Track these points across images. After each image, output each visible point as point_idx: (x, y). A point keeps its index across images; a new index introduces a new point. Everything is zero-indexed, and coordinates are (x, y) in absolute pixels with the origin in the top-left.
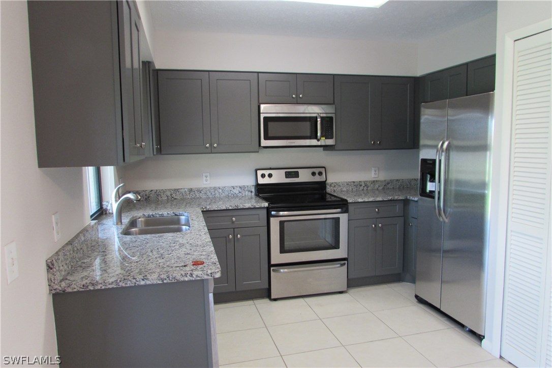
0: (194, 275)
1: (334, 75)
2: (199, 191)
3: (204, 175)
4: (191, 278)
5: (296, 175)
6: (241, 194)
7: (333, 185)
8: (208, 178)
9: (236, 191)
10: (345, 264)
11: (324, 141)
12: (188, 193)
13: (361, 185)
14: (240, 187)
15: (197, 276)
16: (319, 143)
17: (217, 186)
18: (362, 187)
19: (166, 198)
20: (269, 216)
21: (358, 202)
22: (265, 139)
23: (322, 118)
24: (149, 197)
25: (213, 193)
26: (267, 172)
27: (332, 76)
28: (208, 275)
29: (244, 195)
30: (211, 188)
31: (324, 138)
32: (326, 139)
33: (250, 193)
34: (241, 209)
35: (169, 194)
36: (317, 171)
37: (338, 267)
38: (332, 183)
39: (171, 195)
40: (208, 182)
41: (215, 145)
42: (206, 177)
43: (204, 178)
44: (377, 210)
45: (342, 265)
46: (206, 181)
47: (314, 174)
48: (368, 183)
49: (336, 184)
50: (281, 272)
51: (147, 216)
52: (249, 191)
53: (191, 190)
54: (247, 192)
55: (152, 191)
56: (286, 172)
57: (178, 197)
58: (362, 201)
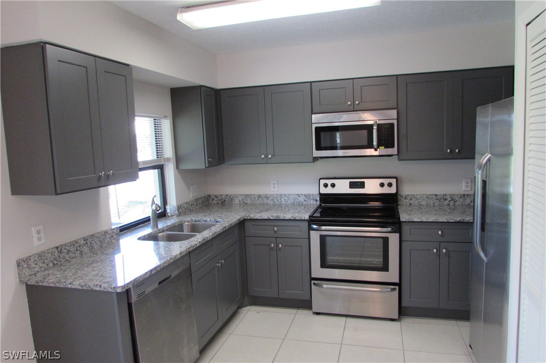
0: (102, 287)
1: (397, 76)
2: (267, 197)
3: (272, 182)
4: (101, 289)
5: (362, 185)
6: (306, 202)
7: (409, 198)
8: (276, 186)
9: (302, 199)
10: (395, 289)
11: (382, 151)
12: (257, 199)
13: (446, 199)
14: (305, 196)
15: (104, 288)
16: (377, 153)
17: (283, 193)
18: (447, 201)
19: (238, 203)
20: (310, 229)
21: (414, 222)
22: (317, 149)
23: (379, 125)
24: (224, 201)
25: (280, 200)
26: (329, 182)
27: (396, 77)
28: (111, 288)
29: (309, 203)
30: (277, 194)
31: (383, 147)
32: (385, 148)
33: (315, 202)
34: (281, 220)
35: (241, 198)
36: (386, 181)
37: (388, 292)
38: (408, 196)
39: (243, 200)
40: (276, 190)
41: (270, 156)
42: (274, 184)
43: (272, 186)
44: (440, 232)
45: (393, 290)
46: (274, 188)
47: (382, 185)
48: (455, 197)
49: (413, 197)
50: (323, 288)
51: (194, 220)
52: (314, 200)
53: (260, 196)
54: (312, 201)
55: (227, 195)
56: (350, 182)
57: (248, 202)
58: (419, 220)
